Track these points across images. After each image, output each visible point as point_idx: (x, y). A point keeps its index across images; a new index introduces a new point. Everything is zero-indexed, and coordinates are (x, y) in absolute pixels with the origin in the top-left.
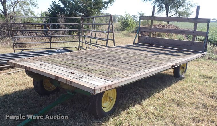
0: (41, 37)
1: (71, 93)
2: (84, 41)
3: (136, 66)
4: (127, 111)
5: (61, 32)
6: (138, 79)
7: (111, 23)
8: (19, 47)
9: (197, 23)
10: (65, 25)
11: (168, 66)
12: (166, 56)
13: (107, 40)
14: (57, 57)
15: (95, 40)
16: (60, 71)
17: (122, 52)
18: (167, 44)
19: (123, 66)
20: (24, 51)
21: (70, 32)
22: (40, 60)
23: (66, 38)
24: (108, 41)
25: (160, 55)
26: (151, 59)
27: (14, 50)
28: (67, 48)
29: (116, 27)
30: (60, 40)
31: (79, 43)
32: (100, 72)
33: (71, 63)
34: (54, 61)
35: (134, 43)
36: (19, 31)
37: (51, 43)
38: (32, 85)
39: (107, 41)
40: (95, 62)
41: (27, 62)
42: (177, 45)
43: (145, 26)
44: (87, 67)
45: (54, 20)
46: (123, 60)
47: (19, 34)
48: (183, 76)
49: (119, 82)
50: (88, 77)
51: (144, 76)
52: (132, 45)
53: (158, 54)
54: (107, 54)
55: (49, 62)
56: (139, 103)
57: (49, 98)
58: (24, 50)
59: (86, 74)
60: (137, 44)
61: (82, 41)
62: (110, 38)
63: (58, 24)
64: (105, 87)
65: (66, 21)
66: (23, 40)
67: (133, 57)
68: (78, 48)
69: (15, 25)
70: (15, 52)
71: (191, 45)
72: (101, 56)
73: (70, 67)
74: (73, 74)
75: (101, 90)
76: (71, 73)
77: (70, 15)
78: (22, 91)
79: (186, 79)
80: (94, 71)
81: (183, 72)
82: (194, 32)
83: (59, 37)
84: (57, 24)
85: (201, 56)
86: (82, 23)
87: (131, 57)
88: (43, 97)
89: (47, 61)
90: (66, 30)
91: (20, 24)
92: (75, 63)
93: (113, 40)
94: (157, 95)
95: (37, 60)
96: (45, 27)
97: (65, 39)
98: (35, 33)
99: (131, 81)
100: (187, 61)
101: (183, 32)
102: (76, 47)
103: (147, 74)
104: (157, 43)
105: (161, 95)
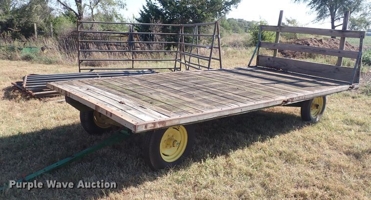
0: (123, 52)
1: (127, 132)
2: (183, 61)
3: (224, 98)
4: (201, 163)
5: (155, 45)
6: (214, 116)
7: (216, 34)
8: (90, 66)
9: (344, 38)
10: (161, 35)
11: (276, 101)
12: (286, 87)
13: (209, 59)
14: (118, 81)
15: (197, 59)
16: (107, 100)
17: (218, 78)
18: (299, 68)
19: (205, 97)
20: (93, 71)
21: (168, 46)
22: (92, 84)
23: (162, 54)
24: (212, 60)
25: (276, 85)
26: (257, 90)
27: (80, 70)
28: (154, 70)
29: (244, 40)
30: (153, 57)
31: (176, 62)
32: (163, 104)
33: (132, 90)
34: (110, 86)
35: (249, 66)
36: (92, 42)
37: (133, 61)
38: (78, 120)
39: (210, 61)
40: (168, 89)
41: (73, 85)
42: (314, 71)
43: (288, 40)
44: (151, 96)
45: (146, 28)
46: (213, 89)
47: (92, 47)
48: (317, 120)
49: (180, 117)
50: (140, 109)
51: (227, 113)
52: (246, 68)
53: (274, 83)
54: (194, 79)
55: (102, 86)
56: (225, 153)
57: (99, 137)
58: (93, 69)
59: (139, 105)
60: (255, 66)
61: (181, 60)
62: (213, 55)
63: (152, 34)
64: (154, 124)
65: (164, 29)
66: (97, 55)
67: (230, 86)
68: (173, 70)
69: (88, 34)
70: (81, 72)
71: (334, 72)
72: (183, 82)
73: (126, 95)
74: (123, 103)
75: (146, 127)
76: (120, 102)
77: (170, 22)
78: (69, 126)
79: (319, 124)
80: (155, 102)
81: (318, 113)
82: (339, 52)
83: (151, 53)
84: (150, 34)
85: (347, 89)
86: (182, 33)
87: (228, 85)
88: (92, 136)
89: (100, 85)
90: (162, 43)
91: (96, 32)
92: (137, 90)
93: (220, 60)
94: (259, 144)
95: (89, 83)
96: (131, 39)
97: (159, 56)
98: (115, 45)
99: (201, 118)
100: (315, 95)
101: (323, 51)
102: (170, 69)
103: (233, 109)
104: (284, 66)
105: (264, 144)
